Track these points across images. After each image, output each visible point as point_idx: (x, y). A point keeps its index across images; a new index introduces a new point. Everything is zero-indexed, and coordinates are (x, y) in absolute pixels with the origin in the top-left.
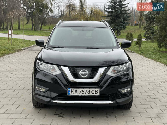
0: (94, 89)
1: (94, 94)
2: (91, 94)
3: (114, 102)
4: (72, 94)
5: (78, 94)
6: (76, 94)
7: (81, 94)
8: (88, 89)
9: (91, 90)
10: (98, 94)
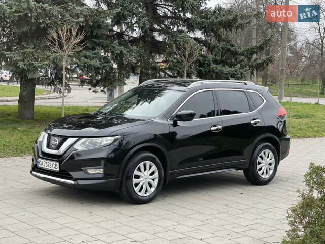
0: (55, 163)
1: (55, 169)
2: (52, 168)
3: (76, 183)
4: (39, 166)
5: (43, 167)
6: (42, 166)
7: (45, 167)
8: (50, 162)
9: (52, 163)
10: (58, 169)
